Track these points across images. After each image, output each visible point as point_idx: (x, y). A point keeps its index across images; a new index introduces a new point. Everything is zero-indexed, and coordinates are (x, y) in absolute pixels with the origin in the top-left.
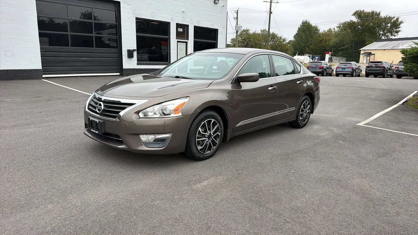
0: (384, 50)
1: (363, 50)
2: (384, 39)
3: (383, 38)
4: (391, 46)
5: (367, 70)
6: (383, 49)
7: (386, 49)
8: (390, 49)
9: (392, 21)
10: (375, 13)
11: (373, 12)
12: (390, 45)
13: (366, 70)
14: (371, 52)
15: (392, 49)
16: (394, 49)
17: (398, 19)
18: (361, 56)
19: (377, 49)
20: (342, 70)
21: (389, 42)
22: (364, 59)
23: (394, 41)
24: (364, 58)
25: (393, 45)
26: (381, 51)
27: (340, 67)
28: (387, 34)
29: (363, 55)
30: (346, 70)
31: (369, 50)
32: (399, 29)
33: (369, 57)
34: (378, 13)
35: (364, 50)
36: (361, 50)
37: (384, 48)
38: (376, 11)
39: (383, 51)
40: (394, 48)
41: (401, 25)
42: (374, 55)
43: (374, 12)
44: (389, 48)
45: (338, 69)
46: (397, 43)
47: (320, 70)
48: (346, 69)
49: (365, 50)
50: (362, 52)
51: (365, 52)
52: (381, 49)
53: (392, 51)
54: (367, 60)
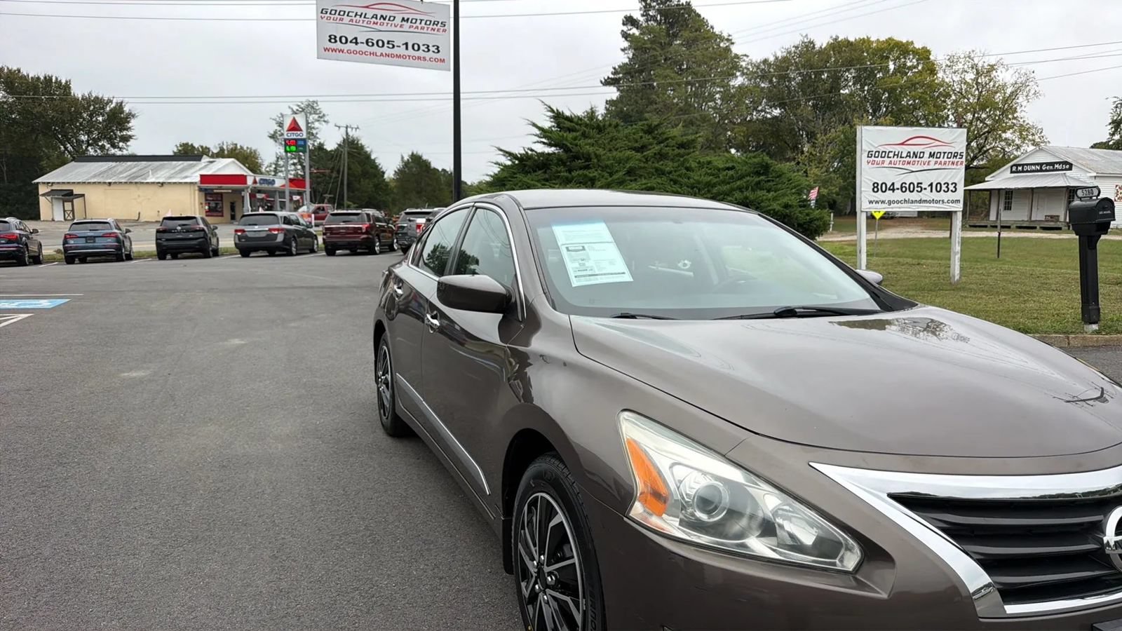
0: (110, 183)
1: (44, 183)
2: (95, 155)
3: (91, 151)
4: (124, 175)
5: (160, 239)
6: (105, 183)
7: (115, 183)
8: (126, 183)
9: (108, 109)
10: (56, 82)
11: (48, 80)
12: (121, 173)
13: (157, 239)
14: (72, 190)
15: (131, 183)
16: (136, 183)
17: (120, 106)
18: (42, 199)
19: (89, 183)
20: (87, 242)
21: (114, 164)
22: (54, 208)
23: (127, 161)
24: (52, 205)
25: (130, 172)
26: (101, 188)
27: (79, 235)
28: (100, 144)
29: (49, 198)
30: (99, 242)
31: (64, 183)
32: (129, 133)
33: (70, 204)
34: (63, 82)
35: (49, 183)
36: (38, 183)
37: (107, 179)
38: (57, 79)
39: (106, 187)
40: (136, 181)
41: (133, 123)
42: (83, 198)
43: (51, 79)
44: (123, 181)
45: (72, 242)
46: (139, 168)
47: (12, 247)
48: (97, 239)
49: (53, 183)
50: (42, 190)
51: (52, 190)
52: (100, 183)
53: (133, 188)
54: (64, 211)
